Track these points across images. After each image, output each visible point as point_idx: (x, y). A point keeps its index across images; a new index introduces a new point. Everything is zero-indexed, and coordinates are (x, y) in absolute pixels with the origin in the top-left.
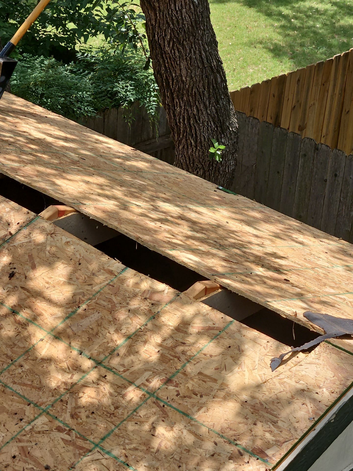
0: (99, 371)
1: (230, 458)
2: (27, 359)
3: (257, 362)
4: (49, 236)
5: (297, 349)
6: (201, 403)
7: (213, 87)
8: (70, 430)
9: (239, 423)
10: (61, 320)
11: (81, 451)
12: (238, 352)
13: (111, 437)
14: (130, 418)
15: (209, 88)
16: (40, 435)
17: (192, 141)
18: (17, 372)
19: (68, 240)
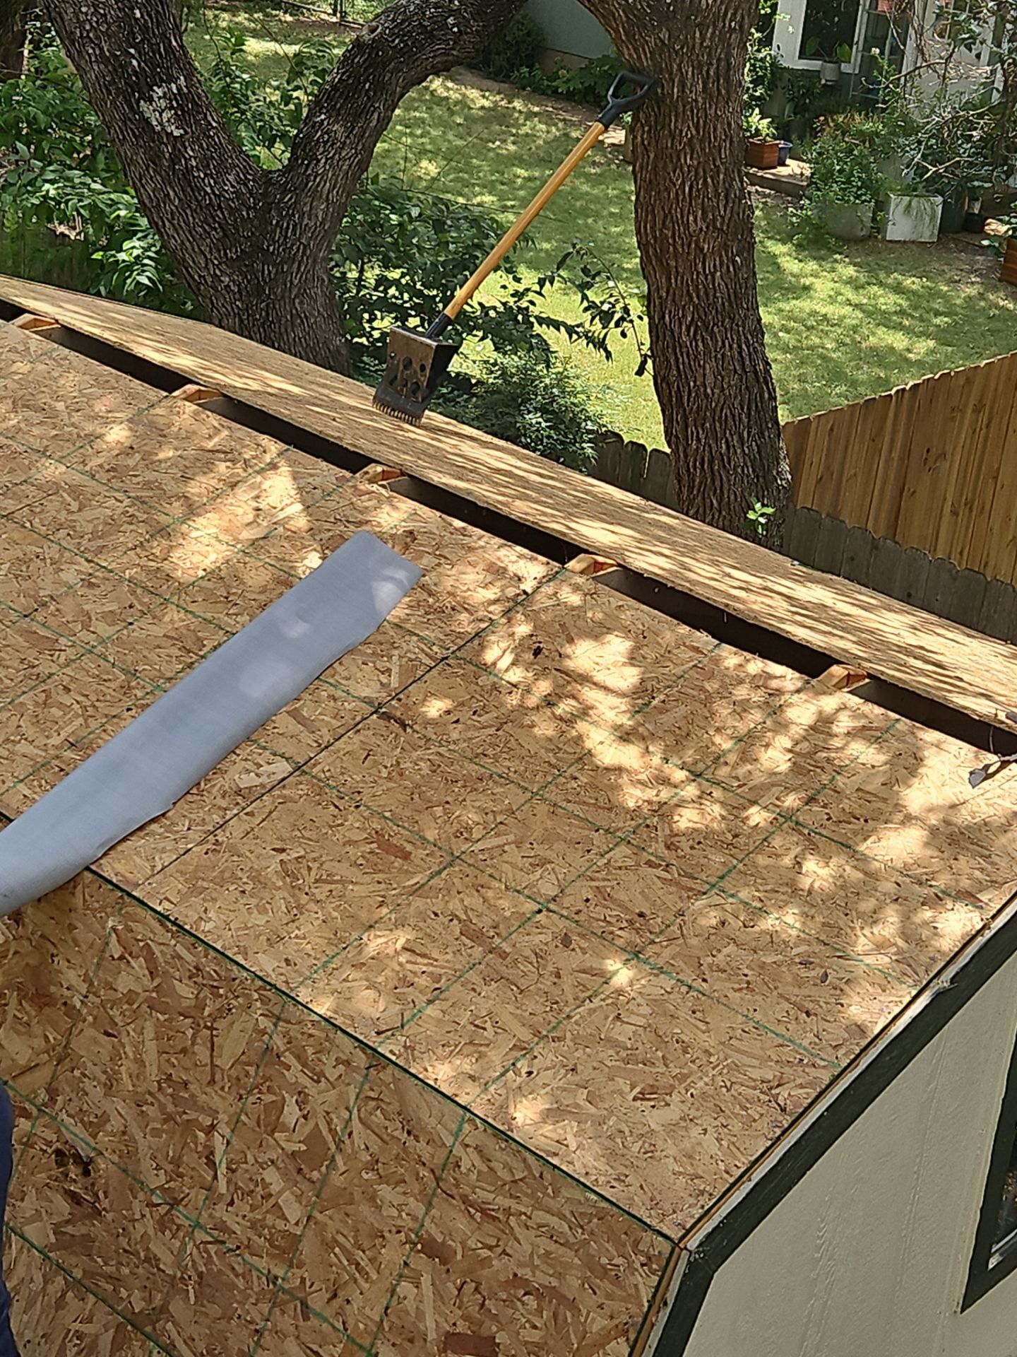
0: (700, 784)
1: (923, 904)
2: (582, 769)
3: (947, 776)
4: (588, 597)
5: (1007, 758)
6: (867, 831)
7: (757, 406)
8: (667, 866)
9: (932, 857)
10: (628, 715)
11: (690, 894)
12: (915, 761)
13: (733, 875)
14: (758, 850)
15: (749, 409)
16: (623, 872)
17: (715, 502)
18: (569, 786)
19: (620, 603)
